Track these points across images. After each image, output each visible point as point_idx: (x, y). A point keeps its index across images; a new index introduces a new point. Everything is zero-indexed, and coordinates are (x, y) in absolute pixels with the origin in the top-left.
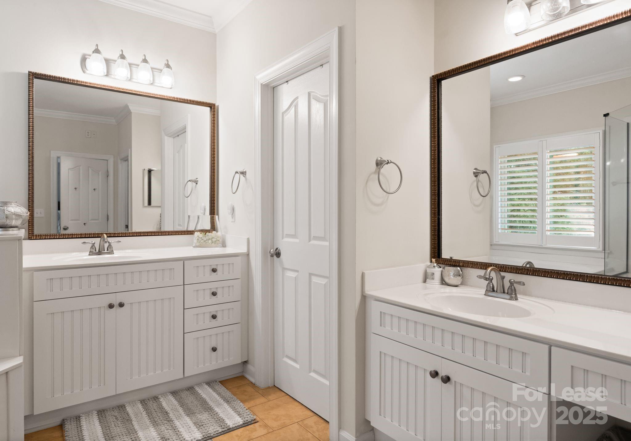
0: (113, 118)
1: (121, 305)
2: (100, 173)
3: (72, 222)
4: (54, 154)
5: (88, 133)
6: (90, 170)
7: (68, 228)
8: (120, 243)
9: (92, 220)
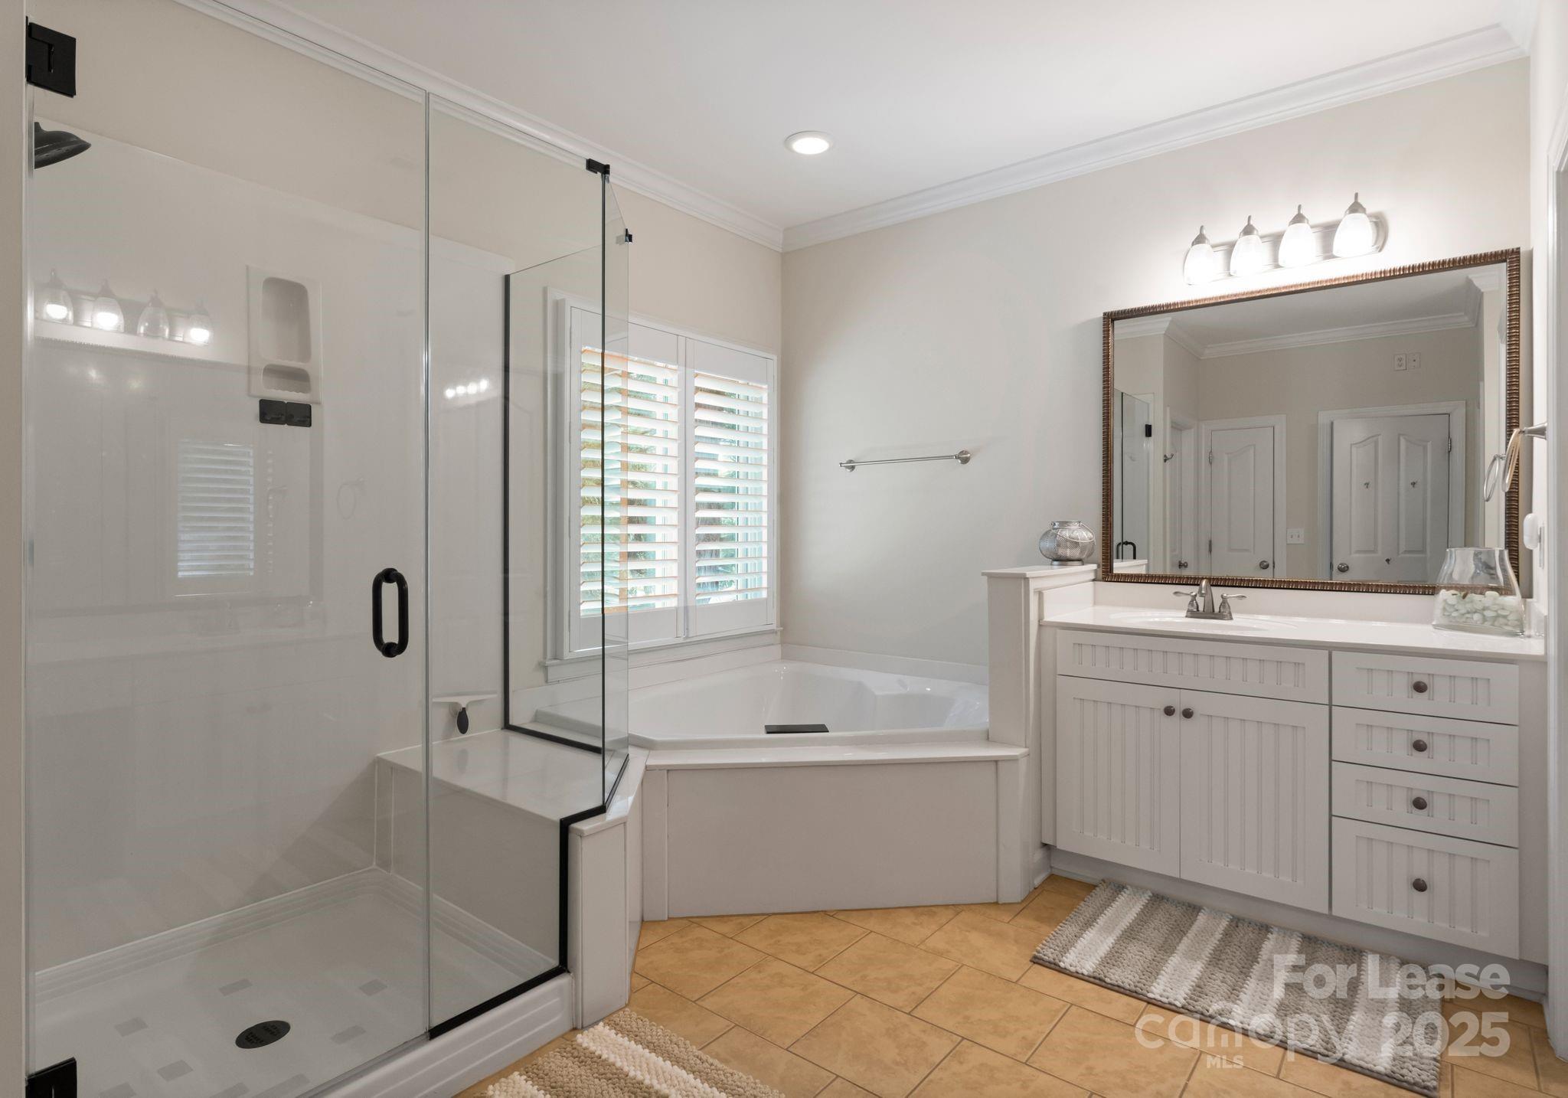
0: (1463, 314)
1: (1188, 714)
2: (1429, 445)
3: (1357, 555)
4: (1324, 418)
5: (1400, 360)
6: (1403, 441)
7: (1348, 567)
8: (1244, 600)
9: (1406, 552)
